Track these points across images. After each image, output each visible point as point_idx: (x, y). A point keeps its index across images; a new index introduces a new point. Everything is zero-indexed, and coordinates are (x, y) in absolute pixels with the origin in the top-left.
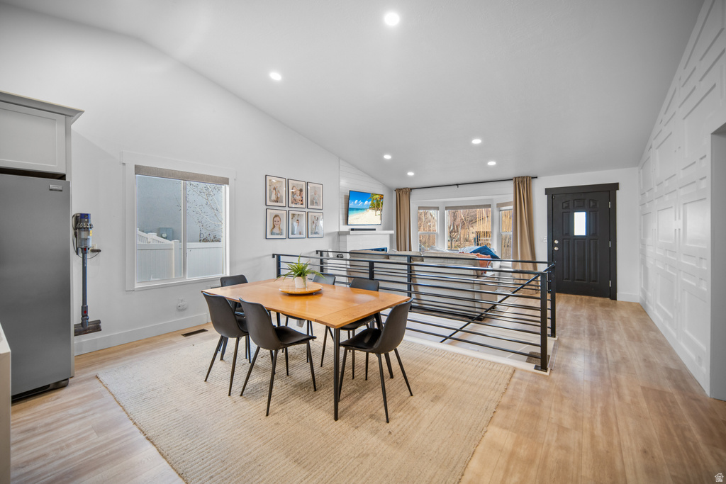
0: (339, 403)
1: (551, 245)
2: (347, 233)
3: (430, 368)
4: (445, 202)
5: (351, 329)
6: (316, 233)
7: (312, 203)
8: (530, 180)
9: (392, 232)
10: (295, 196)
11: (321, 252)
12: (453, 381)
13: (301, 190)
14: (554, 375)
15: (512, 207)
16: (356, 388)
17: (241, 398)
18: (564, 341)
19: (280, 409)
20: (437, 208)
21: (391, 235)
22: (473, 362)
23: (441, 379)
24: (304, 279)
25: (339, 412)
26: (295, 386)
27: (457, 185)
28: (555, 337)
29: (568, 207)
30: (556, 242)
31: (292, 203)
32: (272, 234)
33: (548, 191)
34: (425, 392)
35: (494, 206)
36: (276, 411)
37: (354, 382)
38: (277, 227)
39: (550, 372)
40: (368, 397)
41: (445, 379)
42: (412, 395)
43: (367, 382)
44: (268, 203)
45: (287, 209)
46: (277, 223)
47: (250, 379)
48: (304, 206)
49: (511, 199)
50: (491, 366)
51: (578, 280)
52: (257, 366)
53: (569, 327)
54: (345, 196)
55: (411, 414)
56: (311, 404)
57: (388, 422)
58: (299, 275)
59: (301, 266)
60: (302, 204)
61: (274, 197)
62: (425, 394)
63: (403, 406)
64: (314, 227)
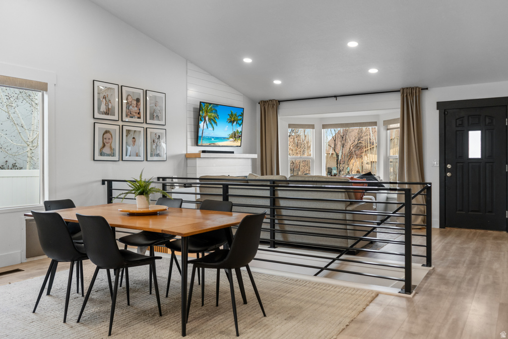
0: (187, 324)
1: (443, 170)
2: (196, 156)
3: (288, 295)
4: (322, 119)
5: (200, 251)
6: (158, 155)
7: (152, 118)
8: (419, 91)
9: (255, 156)
10: (131, 107)
11: (164, 179)
12: (311, 304)
13: (138, 100)
14: (417, 298)
15: (398, 125)
16: (205, 312)
17: (78, 324)
18: (439, 270)
19: (124, 330)
20: (312, 126)
21: (254, 160)
22: (336, 289)
23: (298, 303)
24: (148, 197)
25: (187, 330)
26: (137, 313)
27: (336, 97)
28: (430, 266)
29: (462, 125)
30: (449, 166)
31: (127, 116)
32: (101, 154)
33: (441, 106)
34: (279, 313)
35: (380, 123)
36: (119, 332)
37: (203, 308)
38: (107, 145)
39: (414, 295)
40: (218, 319)
41: (303, 303)
42: (265, 315)
43: (218, 308)
44: (97, 115)
45: (121, 123)
46: (107, 141)
47: (85, 309)
48: (141, 120)
49: (398, 115)
50: (355, 291)
51: (472, 211)
52: (92, 299)
53: (450, 258)
54: (195, 109)
55: (262, 330)
56: (156, 326)
57: (238, 335)
58: (141, 194)
59: (143, 184)
60: (139, 118)
61: (103, 108)
62: (279, 315)
63: (254, 324)
64: (154, 147)
